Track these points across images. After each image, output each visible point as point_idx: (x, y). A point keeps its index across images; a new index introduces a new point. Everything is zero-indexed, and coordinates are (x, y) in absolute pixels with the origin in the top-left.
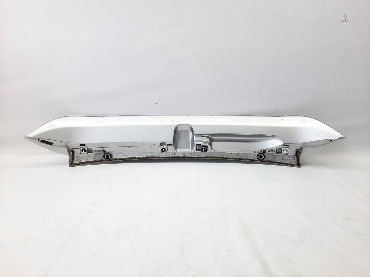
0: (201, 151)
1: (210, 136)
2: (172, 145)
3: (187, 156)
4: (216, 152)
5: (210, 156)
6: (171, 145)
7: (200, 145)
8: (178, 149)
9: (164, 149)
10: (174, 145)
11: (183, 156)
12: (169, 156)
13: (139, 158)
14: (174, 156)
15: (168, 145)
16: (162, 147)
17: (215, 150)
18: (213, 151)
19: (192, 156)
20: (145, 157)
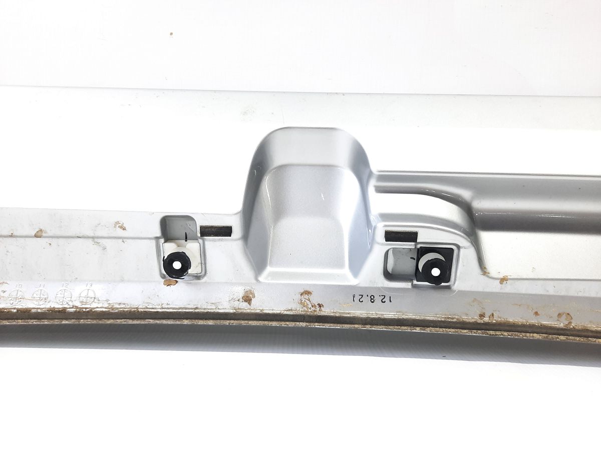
0: (411, 280)
1: (466, 194)
2: (237, 232)
3: (326, 311)
4: (508, 288)
5: (472, 316)
6: (226, 231)
7: (411, 237)
8: (269, 269)
9: (184, 259)
10: (245, 237)
11: (299, 310)
12: (211, 308)
13: (25, 314)
14: (245, 307)
15: (208, 231)
16: (170, 248)
17: (503, 280)
18: (494, 287)
19: (360, 312)
20: (62, 313)
